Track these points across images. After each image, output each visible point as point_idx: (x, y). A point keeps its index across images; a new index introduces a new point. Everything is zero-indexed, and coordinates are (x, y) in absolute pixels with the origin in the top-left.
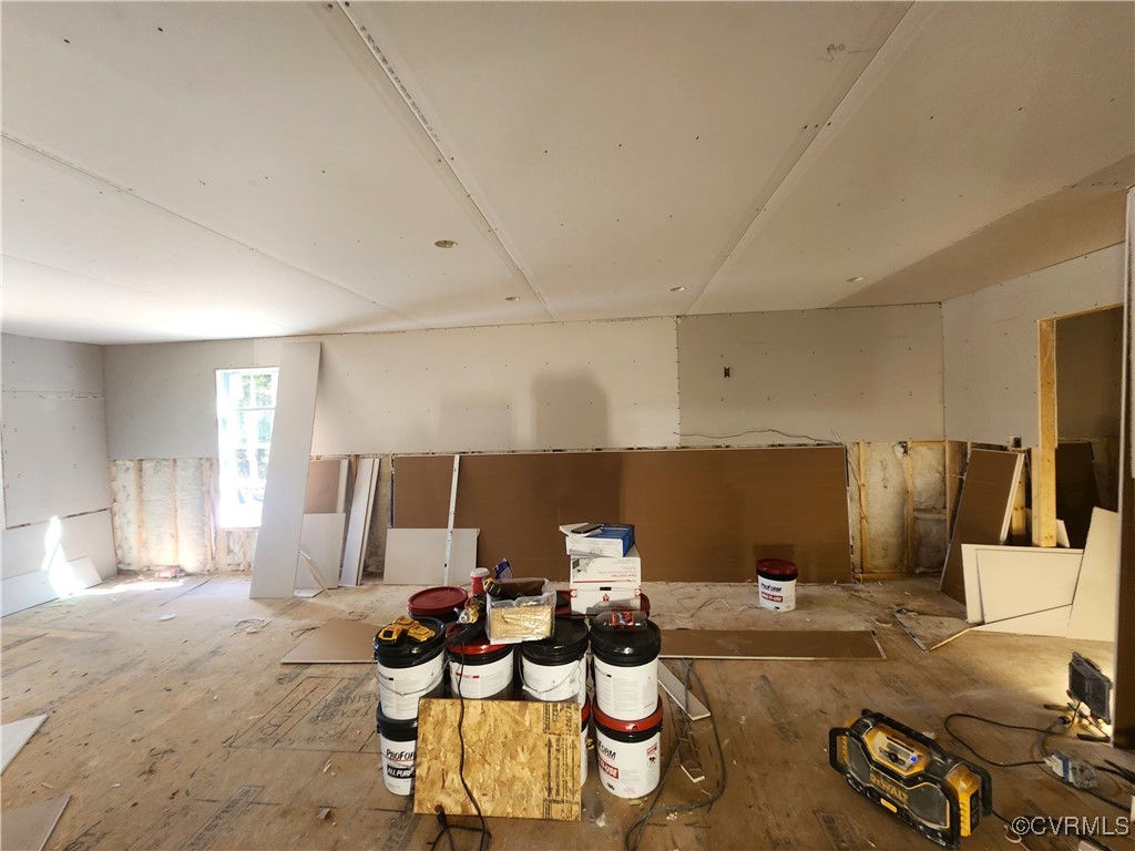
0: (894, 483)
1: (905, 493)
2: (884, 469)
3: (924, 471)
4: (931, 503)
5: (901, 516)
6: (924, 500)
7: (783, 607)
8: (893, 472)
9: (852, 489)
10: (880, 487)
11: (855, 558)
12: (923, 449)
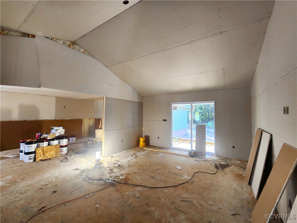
0: (88, 124)
1: (89, 125)
2: (87, 122)
3: (92, 122)
4: (92, 127)
5: (89, 128)
6: (91, 126)
7: (74, 141)
8: (88, 122)
9: (83, 125)
10: (86, 124)
11: (83, 135)
12: (91, 119)
